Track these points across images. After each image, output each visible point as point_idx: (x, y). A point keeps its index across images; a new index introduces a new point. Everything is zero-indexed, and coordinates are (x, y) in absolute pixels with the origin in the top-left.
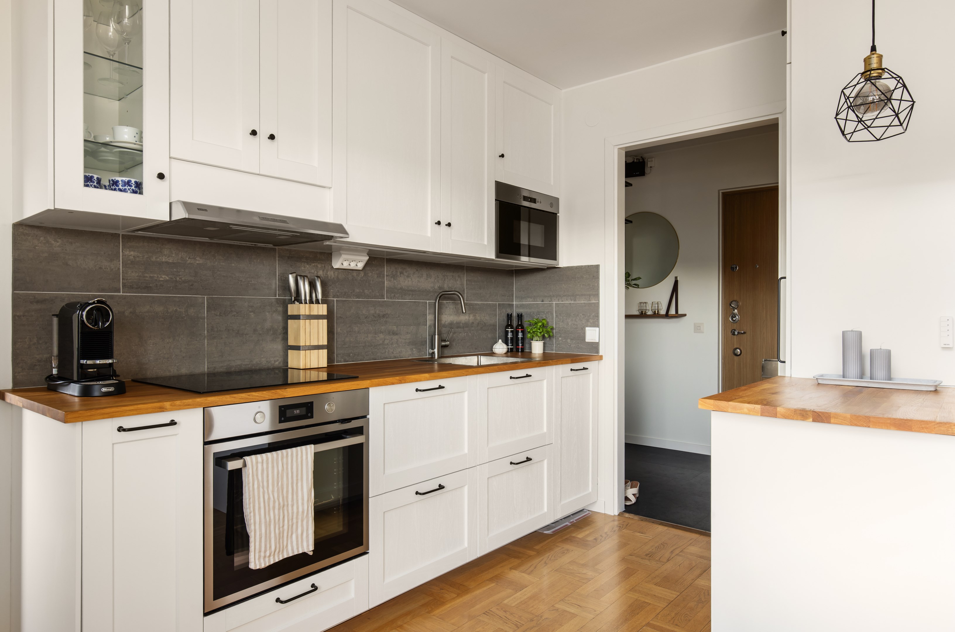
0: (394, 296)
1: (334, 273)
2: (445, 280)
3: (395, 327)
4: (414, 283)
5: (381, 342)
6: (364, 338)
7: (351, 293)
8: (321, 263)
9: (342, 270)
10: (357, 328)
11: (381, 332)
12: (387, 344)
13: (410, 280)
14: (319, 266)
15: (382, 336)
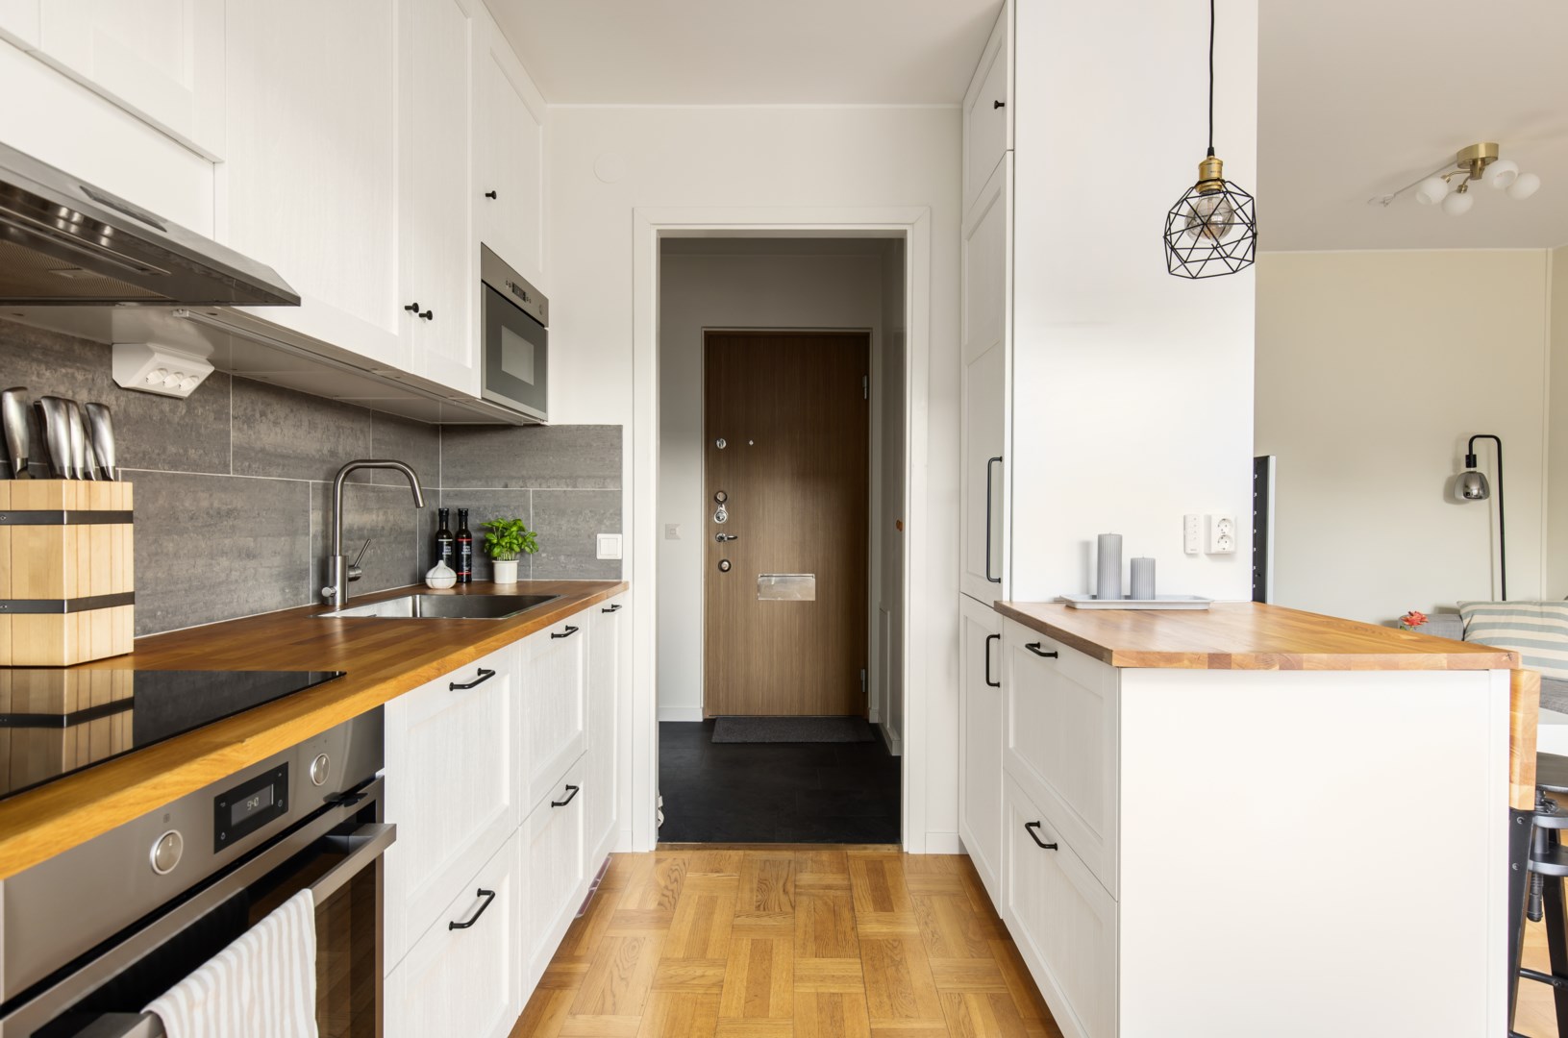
0: (250, 466)
1: (117, 399)
2: (339, 437)
3: (252, 539)
4: (286, 439)
5: (223, 576)
6: (187, 570)
7: (159, 454)
8: (85, 370)
9: (138, 395)
10: (171, 545)
11: (224, 553)
12: (236, 581)
13: (279, 431)
14: (80, 376)
15: (224, 562)
